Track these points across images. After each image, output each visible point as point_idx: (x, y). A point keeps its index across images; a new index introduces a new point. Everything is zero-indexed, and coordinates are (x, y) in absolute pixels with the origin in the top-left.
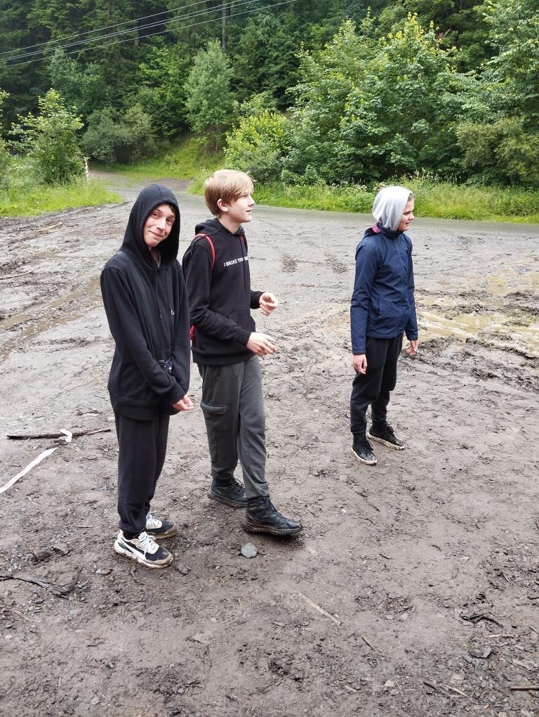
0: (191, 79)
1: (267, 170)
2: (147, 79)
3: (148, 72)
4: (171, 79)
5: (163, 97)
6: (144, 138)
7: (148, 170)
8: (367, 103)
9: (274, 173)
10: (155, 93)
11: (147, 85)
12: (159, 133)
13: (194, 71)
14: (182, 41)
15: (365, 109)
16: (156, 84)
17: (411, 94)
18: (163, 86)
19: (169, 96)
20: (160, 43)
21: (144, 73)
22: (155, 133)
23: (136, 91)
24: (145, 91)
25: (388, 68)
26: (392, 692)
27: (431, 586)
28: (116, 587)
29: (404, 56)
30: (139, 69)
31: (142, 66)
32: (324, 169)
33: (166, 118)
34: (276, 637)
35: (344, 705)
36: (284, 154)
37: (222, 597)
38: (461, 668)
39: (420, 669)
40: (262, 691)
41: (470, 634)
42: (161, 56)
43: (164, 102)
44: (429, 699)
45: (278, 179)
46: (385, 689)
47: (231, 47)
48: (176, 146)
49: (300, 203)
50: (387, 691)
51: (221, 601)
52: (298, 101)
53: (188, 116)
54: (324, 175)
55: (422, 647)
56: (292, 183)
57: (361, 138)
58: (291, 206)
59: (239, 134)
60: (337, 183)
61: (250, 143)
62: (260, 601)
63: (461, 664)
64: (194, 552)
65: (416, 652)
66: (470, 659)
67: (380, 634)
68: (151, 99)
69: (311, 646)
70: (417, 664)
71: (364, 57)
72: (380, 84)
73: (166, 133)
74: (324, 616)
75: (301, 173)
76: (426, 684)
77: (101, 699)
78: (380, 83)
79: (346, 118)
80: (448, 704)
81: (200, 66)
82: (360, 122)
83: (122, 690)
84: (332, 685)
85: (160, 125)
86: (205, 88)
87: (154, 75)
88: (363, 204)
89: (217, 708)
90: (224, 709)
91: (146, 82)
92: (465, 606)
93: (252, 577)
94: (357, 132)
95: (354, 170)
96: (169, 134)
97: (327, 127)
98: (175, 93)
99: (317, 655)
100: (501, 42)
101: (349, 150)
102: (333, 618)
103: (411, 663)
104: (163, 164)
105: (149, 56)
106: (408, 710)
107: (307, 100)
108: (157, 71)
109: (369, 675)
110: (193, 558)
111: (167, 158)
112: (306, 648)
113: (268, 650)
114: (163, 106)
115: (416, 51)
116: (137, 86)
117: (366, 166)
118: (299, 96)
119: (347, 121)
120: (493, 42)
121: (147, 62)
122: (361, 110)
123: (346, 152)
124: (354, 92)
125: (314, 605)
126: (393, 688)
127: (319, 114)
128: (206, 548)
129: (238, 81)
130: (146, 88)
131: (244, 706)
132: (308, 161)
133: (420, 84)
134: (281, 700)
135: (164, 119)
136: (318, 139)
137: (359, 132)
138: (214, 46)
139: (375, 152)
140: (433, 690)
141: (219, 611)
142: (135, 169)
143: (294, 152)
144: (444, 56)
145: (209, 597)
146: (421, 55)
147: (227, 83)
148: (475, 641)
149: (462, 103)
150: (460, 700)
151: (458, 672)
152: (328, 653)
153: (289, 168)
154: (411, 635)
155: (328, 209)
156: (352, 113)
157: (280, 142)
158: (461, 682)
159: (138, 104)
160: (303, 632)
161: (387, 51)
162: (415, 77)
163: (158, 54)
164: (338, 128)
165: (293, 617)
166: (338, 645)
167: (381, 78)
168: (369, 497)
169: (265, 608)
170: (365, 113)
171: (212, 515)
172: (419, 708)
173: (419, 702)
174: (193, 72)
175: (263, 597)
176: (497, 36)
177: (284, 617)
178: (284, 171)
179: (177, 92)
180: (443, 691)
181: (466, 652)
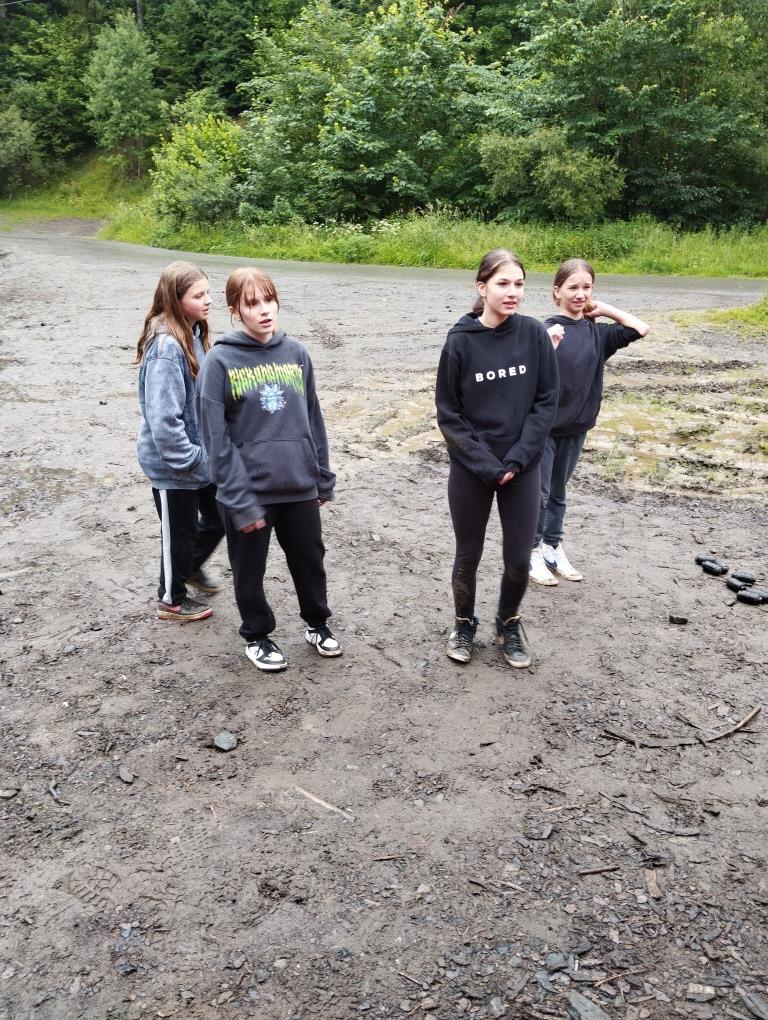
0: (93, 69)
1: (217, 202)
2: (24, 69)
3: (25, 58)
4: (63, 68)
5: (51, 96)
6: (26, 158)
7: (36, 205)
8: (354, 106)
9: (229, 207)
10: (40, 90)
11: (25, 78)
12: (49, 149)
13: (96, 57)
14: (76, 12)
15: (353, 115)
16: (38, 76)
17: (414, 94)
18: (50, 80)
19: (61, 94)
20: (41, 15)
21: (19, 60)
22: (42, 150)
23: (8, 88)
24: (22, 87)
25: (380, 57)
26: (428, 899)
27: (472, 755)
28: (27, 814)
29: (402, 40)
30: (11, 54)
31: (15, 48)
32: (301, 201)
33: (57, 127)
34: (266, 849)
35: (365, 925)
36: (241, 179)
37: (187, 808)
38: (515, 855)
39: (463, 864)
40: (251, 924)
41: (524, 811)
42: (44, 34)
43: (53, 102)
44: (476, 901)
45: (234, 216)
46: (419, 896)
47: (152, 22)
48: (76, 168)
49: (270, 250)
50: (420, 899)
51: (186, 812)
52: (256, 102)
53: (91, 123)
54: (301, 210)
55: (464, 836)
56: (256, 221)
57: (350, 157)
58: (257, 255)
59: (172, 150)
60: (321, 221)
61: (190, 164)
62: (242, 806)
63: (515, 851)
64: (142, 750)
65: (457, 842)
66: (526, 842)
67: (408, 827)
68: (33, 99)
69: (316, 854)
70: (458, 858)
71: (346, 41)
72: (371, 80)
73: (59, 150)
74: (332, 812)
75: (268, 207)
76: (471, 882)
77: (18, 970)
78: (371, 78)
79: (328, 128)
80: (501, 904)
81: (106, 49)
82: (346, 134)
83: (48, 951)
84: (348, 901)
85: (49, 138)
86: (116, 83)
87: (34, 63)
88: (359, 252)
89: (188, 957)
90: (200, 956)
91: (23, 74)
92: (516, 775)
93: (231, 774)
94: (344, 147)
95: (343, 203)
96: (63, 151)
97: (301, 139)
98: (70, 89)
99: (324, 864)
100: (531, 21)
101: (333, 174)
102: (344, 814)
103: (450, 858)
104: (57, 196)
105: (25, 33)
106: (449, 920)
107: (269, 101)
108: (40, 57)
109: (396, 881)
110: (142, 760)
111: (64, 186)
112: (310, 858)
113: (257, 869)
114: (52, 110)
115: (418, 33)
116: (10, 79)
117: (360, 197)
118: (257, 94)
119: (329, 132)
120: (522, 21)
121: (23, 42)
122: (347, 117)
123: (330, 177)
124: (336, 90)
125: (318, 801)
126: (428, 893)
127: (287, 122)
128: (160, 744)
129: (166, 73)
130: (24, 82)
131: (227, 947)
132: (277, 189)
133: (425, 80)
134: (279, 933)
135: (55, 128)
136: (290, 157)
137: (346, 147)
138: (125, 20)
139: (370, 176)
140: (481, 888)
141: (184, 826)
142: (13, 204)
143: (255, 176)
144: (456, 41)
145: (167, 808)
146: (425, 39)
147: (149, 75)
148: (532, 819)
149: (484, 108)
150: (517, 897)
151: (511, 861)
152: (340, 860)
153: (249, 200)
154: (449, 821)
155: (311, 259)
156: (335, 120)
157: (233, 162)
158: (516, 873)
159: (13, 107)
160: (304, 839)
161: (378, 32)
162: (419, 70)
163: (39, 30)
164: (317, 142)
165: (290, 819)
166: (352, 848)
167: (372, 71)
168: (386, 650)
169: (249, 814)
170: (353, 120)
171: (166, 697)
172: (464, 915)
173: (463, 908)
174: (95, 59)
175: (247, 798)
176: (526, 13)
177: (278, 821)
178: (243, 205)
179: (73, 88)
180: (494, 889)
181: (520, 835)
